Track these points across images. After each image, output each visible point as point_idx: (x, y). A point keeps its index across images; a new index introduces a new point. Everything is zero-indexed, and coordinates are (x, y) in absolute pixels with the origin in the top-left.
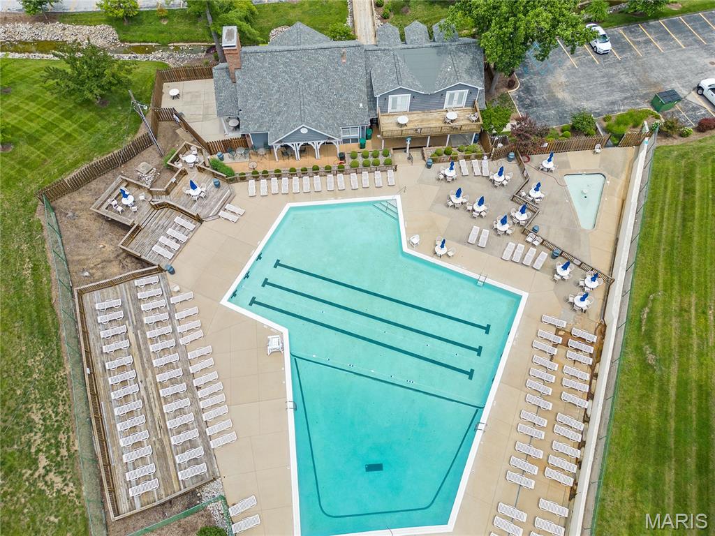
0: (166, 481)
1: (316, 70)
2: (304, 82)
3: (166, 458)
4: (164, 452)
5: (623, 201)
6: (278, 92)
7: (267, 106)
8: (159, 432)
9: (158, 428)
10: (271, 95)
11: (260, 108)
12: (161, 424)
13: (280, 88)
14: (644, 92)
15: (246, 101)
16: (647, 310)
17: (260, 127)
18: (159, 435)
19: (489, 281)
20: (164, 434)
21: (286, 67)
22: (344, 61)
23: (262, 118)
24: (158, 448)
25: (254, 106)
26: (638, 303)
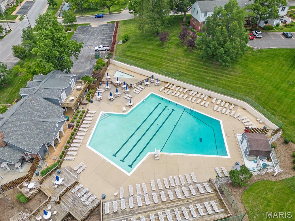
0: (211, 199)
1: (30, 112)
2: (31, 118)
3: (201, 199)
4: (199, 200)
5: (127, 70)
6: (28, 129)
7: (31, 137)
8: (189, 202)
9: (188, 202)
10: (27, 132)
11: (30, 140)
12: (186, 201)
13: (27, 128)
14: (90, 58)
15: (22, 143)
16: (164, 72)
17: (39, 145)
18: (191, 202)
19: (146, 98)
20: (191, 200)
21: (19, 120)
22: (33, 101)
23: (35, 141)
24: (197, 202)
25: (27, 142)
26: (162, 73)
